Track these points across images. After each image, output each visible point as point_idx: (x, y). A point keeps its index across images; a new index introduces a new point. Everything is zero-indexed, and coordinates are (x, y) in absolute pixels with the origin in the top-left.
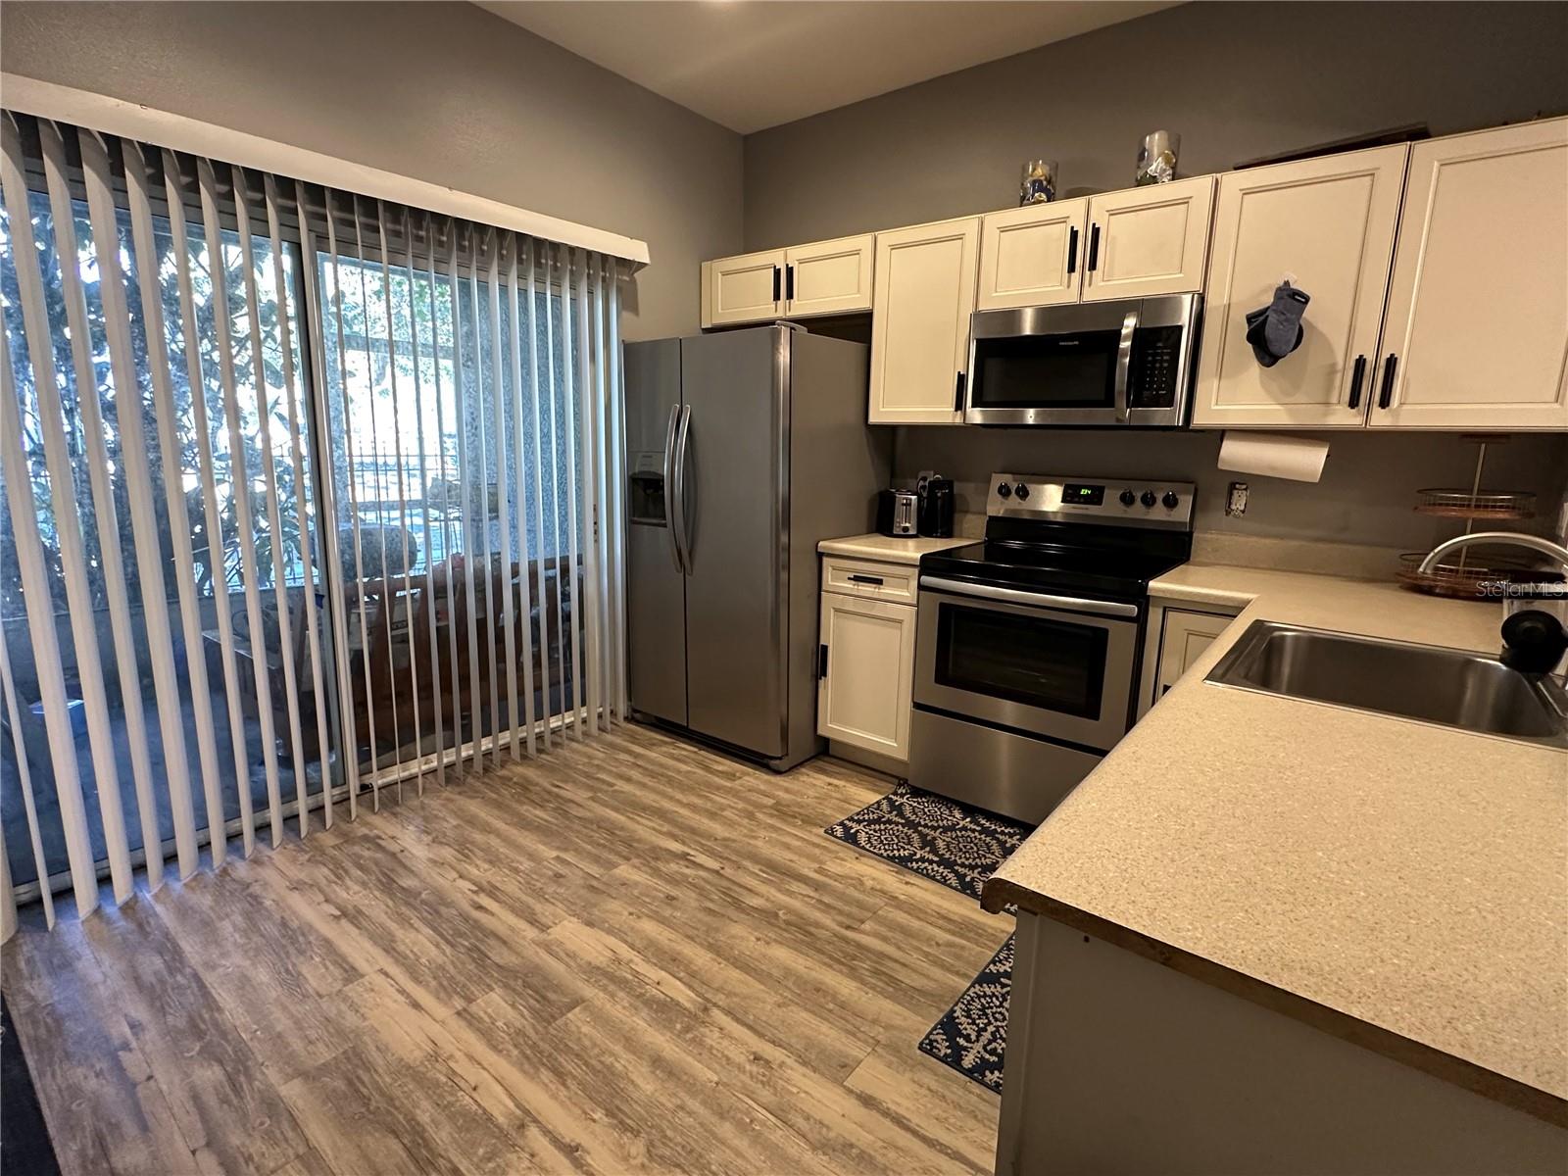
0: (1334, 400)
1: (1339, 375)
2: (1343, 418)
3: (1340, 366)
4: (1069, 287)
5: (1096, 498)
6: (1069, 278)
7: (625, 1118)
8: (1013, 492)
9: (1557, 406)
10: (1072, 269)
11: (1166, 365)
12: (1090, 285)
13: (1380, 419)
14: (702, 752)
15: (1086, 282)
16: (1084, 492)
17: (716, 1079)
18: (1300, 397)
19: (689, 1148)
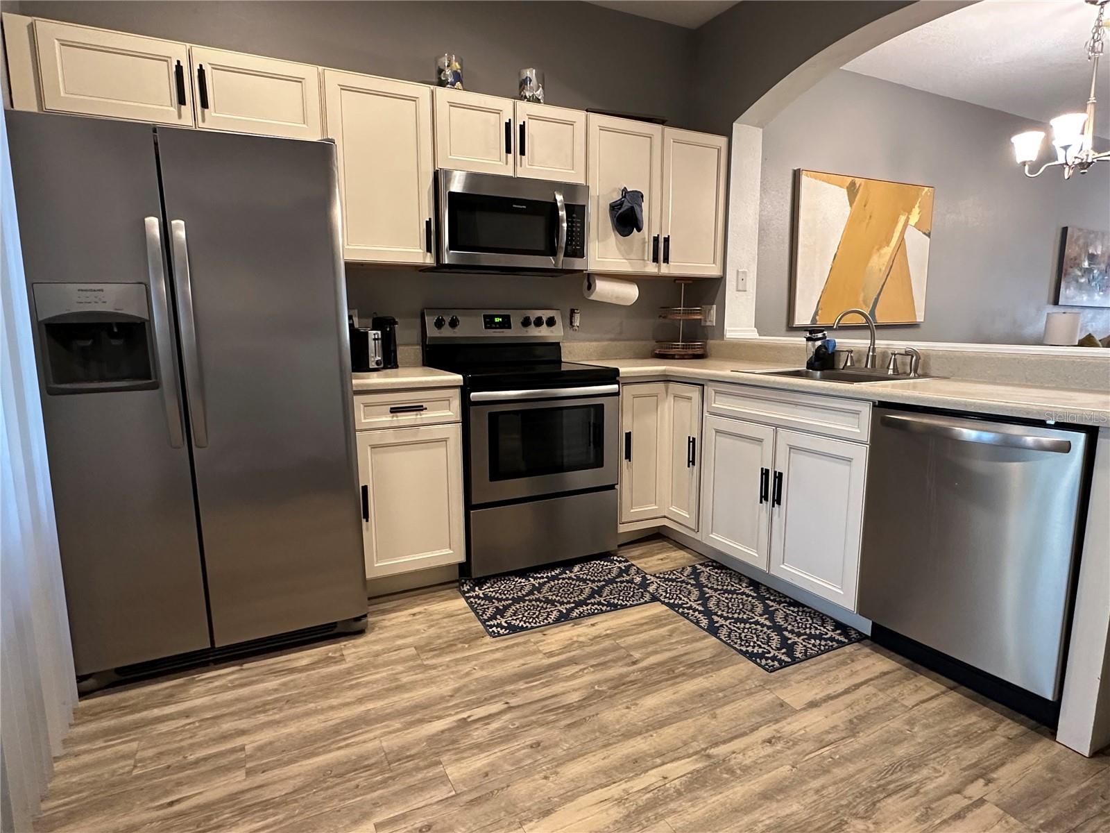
0: (646, 258)
1: (647, 245)
2: (651, 269)
3: (647, 240)
4: (507, 164)
5: (506, 323)
6: (507, 157)
7: (829, 826)
8: (447, 323)
9: (714, 265)
10: (508, 151)
11: (578, 229)
12: (521, 166)
13: (665, 270)
14: (246, 666)
15: (519, 163)
16: (497, 320)
17: (789, 767)
18: (633, 256)
19: (858, 794)
